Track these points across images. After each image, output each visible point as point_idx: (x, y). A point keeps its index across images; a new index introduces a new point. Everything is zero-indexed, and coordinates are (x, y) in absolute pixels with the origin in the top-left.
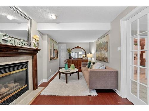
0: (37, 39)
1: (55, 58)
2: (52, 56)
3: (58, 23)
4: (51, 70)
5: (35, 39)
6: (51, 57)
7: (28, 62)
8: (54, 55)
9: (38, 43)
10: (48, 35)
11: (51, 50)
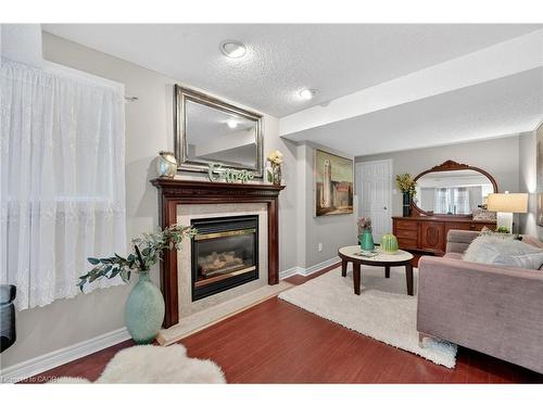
0: (278, 161)
1: (335, 209)
2: (327, 204)
3: (325, 104)
4: (320, 245)
5: (273, 162)
6: (318, 207)
7: (257, 216)
8: (334, 200)
9: (279, 171)
10: (308, 143)
11: (319, 185)
